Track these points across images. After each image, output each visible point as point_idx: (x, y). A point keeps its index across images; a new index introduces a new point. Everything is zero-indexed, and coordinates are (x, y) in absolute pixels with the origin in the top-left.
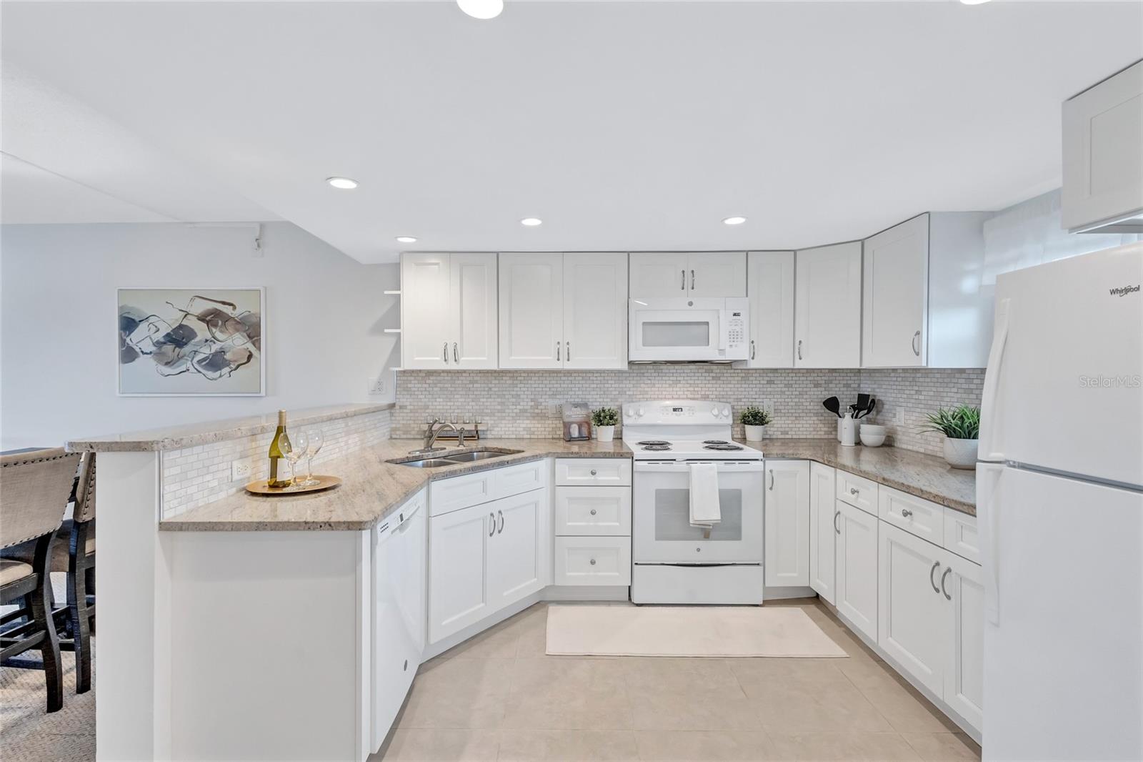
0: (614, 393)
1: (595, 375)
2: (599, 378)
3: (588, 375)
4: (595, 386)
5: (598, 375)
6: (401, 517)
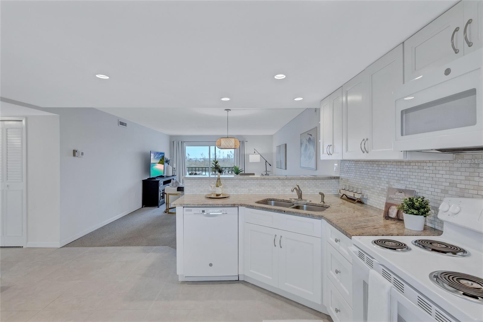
0: (444, 184)
1: (428, 164)
2: (431, 168)
3: (422, 164)
4: (427, 175)
5: (431, 164)
6: (203, 211)
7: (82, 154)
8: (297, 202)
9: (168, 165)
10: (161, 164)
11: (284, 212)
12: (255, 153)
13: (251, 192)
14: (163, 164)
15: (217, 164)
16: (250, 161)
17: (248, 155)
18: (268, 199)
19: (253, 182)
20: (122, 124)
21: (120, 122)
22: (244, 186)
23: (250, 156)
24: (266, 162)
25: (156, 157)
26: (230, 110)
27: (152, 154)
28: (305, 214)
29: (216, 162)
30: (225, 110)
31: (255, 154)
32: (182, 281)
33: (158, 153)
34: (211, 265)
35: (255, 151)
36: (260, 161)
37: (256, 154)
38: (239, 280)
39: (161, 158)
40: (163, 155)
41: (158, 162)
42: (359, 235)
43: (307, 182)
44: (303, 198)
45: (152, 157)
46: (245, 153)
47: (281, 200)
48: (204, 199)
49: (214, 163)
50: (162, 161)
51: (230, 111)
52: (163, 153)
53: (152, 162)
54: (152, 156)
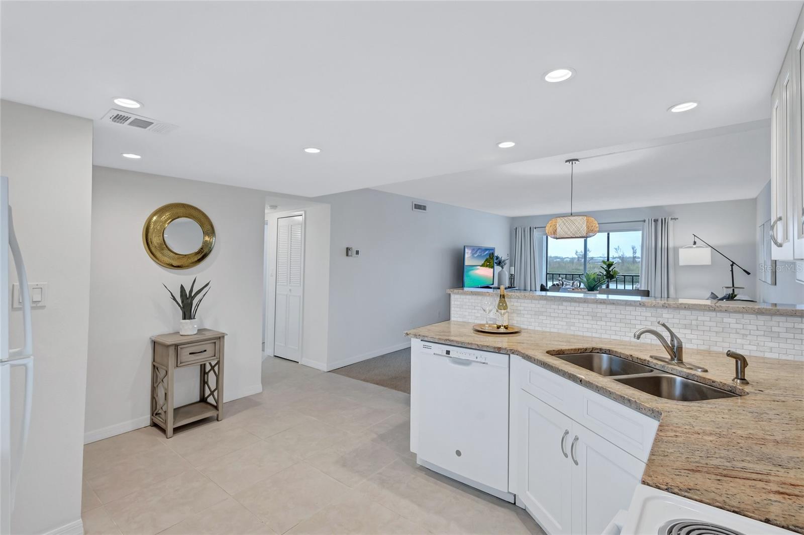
6: (448, 352)
7: (357, 252)
8: (663, 367)
9: (501, 268)
10: (487, 266)
11: (581, 381)
12: (695, 243)
13: (572, 328)
14: (493, 267)
15: (610, 269)
16: (681, 263)
17: (676, 250)
18: (597, 349)
19: (577, 309)
20: (418, 207)
21: (415, 205)
22: (557, 315)
23: (682, 252)
24: (732, 266)
25: (475, 256)
26: (577, 160)
27: (467, 250)
28: (621, 397)
29: (610, 265)
30: (567, 161)
31: (694, 246)
32: (421, 466)
33: (479, 249)
34: (458, 453)
35: (697, 240)
36: (710, 263)
37: (697, 247)
38: (515, 503)
39: (488, 257)
40: (491, 252)
41: (481, 264)
42: (667, 490)
43: (734, 321)
44: (684, 361)
45: (467, 256)
46: (671, 245)
47: (627, 355)
48: (469, 331)
49: (605, 266)
50: (490, 263)
51: (577, 162)
52: (493, 249)
53: (467, 263)
54: (468, 253)
